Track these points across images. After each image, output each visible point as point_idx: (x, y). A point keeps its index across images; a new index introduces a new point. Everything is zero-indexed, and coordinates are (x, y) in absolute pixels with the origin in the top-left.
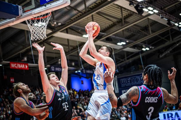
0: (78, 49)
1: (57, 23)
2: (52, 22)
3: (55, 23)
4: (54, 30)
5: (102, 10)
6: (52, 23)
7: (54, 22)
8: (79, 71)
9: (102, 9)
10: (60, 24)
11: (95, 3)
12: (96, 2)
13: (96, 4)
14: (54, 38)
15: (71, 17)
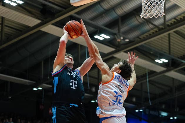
0: (146, 79)
1: (124, 39)
2: (118, 35)
3: (122, 38)
4: (118, 48)
5: (181, 29)
6: (118, 38)
7: (121, 36)
8: (141, 110)
9: (181, 27)
10: (127, 40)
11: (175, 18)
12: (177, 18)
13: (175, 21)
14: (115, 60)
15: (141, 35)
